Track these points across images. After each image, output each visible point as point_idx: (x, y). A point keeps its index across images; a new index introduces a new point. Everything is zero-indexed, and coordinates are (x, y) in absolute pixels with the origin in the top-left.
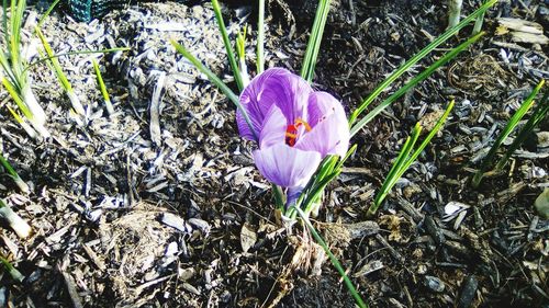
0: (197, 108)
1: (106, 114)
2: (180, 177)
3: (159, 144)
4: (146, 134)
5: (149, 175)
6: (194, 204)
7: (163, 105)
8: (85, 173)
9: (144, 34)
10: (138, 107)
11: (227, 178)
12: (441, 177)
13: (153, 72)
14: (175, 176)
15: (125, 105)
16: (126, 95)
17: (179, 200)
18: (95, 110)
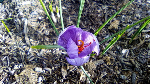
0: (39, 29)
1: (10, 36)
2: (38, 55)
3: (29, 44)
4: (24, 41)
5: (28, 55)
6: (44, 63)
7: (28, 30)
8: (6, 58)
9: (18, 7)
10: (20, 32)
11: (54, 52)
12: (119, 42)
13: (23, 19)
14: (36, 54)
15: (16, 32)
16: (15, 29)
17: (40, 62)
18: (6, 35)
